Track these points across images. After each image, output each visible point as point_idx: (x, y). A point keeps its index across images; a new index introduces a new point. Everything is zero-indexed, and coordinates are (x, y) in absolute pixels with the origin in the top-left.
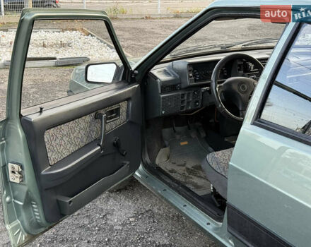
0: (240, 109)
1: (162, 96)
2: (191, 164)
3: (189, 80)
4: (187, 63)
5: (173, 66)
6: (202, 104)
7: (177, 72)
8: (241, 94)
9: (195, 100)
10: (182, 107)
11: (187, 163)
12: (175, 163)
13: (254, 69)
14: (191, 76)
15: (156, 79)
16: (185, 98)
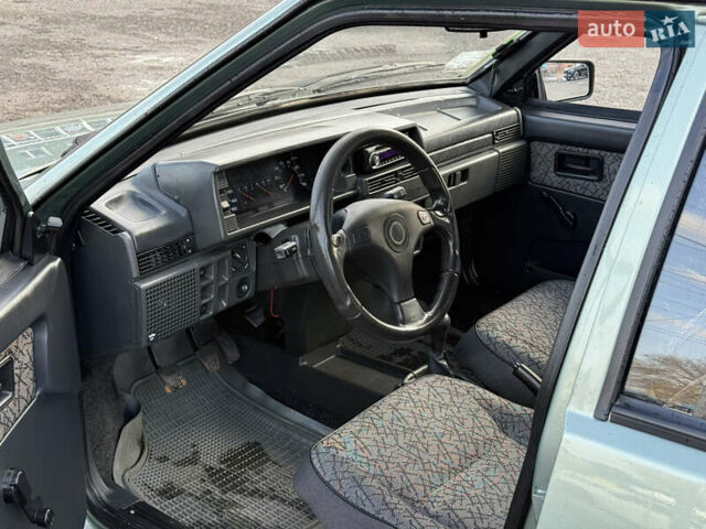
0: (396, 299)
1: (144, 285)
2: (213, 449)
3: (223, 222)
4: (213, 169)
5: (156, 176)
6: (256, 285)
7: (176, 197)
8: (394, 255)
9: (238, 278)
10: (205, 305)
11: (202, 448)
12: (166, 459)
13: (382, 161)
14: (225, 210)
15: (114, 232)
16: (212, 277)
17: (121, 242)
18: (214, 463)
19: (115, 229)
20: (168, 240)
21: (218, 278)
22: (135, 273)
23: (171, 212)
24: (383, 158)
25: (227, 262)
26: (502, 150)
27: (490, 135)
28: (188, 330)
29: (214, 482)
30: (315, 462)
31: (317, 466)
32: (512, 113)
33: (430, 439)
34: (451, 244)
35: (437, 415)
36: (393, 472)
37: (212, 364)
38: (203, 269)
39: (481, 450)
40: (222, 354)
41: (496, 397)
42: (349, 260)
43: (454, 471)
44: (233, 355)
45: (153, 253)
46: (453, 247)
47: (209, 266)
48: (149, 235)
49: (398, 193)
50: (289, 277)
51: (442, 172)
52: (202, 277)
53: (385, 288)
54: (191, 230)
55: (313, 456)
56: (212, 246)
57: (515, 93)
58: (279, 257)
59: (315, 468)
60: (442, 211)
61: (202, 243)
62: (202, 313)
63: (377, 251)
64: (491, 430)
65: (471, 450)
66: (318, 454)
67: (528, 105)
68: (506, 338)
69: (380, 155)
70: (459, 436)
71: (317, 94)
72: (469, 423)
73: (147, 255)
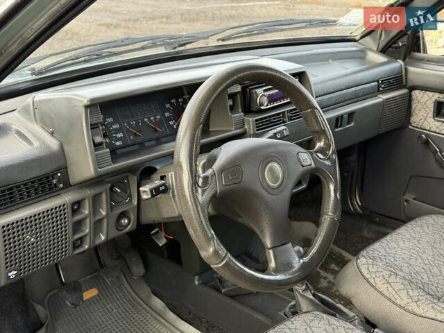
0: (269, 245)
5: (35, 109)
7: (51, 130)
9: (118, 211)
10: (80, 239)
13: (270, 102)
14: (99, 144)
16: (87, 212)
21: (94, 212)
23: (43, 146)
24: (272, 99)
25: (104, 195)
27: (376, 83)
32: (396, 65)
38: (78, 203)
44: (138, 270)
46: (332, 192)
47: (83, 200)
49: (281, 132)
51: (326, 116)
53: (258, 231)
54: (63, 164)
57: (400, 47)
60: (324, 154)
61: (76, 178)
62: (75, 247)
67: (412, 58)
69: (269, 96)
71: (221, 43)
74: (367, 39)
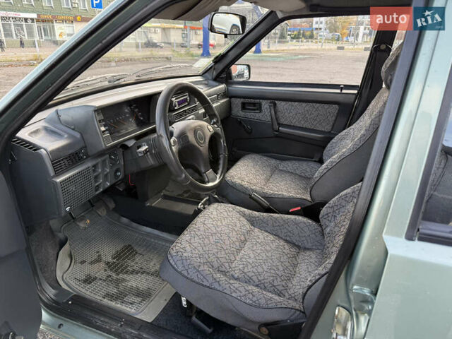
0: (203, 170)
1: (59, 180)
2: (108, 252)
3: (103, 138)
4: (93, 109)
5: (59, 116)
6: (125, 172)
7: (73, 127)
8: (201, 148)
9: (115, 169)
10: (97, 186)
11: (102, 253)
12: (84, 262)
13: (179, 105)
14: (104, 132)
15: (35, 150)
16: (100, 170)
17: (40, 156)
18: (110, 260)
19: (35, 148)
20: (71, 152)
21: (103, 170)
22: (52, 173)
23: (70, 136)
24: (180, 103)
25: (107, 161)
26: (222, 101)
27: (216, 96)
28: (89, 201)
29: (111, 270)
30: (171, 261)
31: (173, 264)
32: (223, 86)
33: (224, 237)
34: (222, 141)
35: (224, 223)
36: (212, 259)
37: (102, 212)
38: (95, 166)
39: (247, 237)
40: (107, 207)
41: (246, 210)
42: (180, 152)
43: (239, 251)
44: (112, 205)
45: (62, 160)
46: (223, 142)
47: (97, 164)
48: (58, 150)
50: (143, 165)
51: (215, 106)
52: (94, 171)
54: (84, 145)
55: (170, 258)
56: (98, 153)
57: (223, 78)
58: (140, 155)
59: (171, 265)
60: (216, 125)
61: (92, 151)
62: (96, 191)
63: (193, 146)
64: (248, 226)
65: (243, 238)
66: (172, 257)
67: (229, 83)
68: (240, 181)
69: (178, 102)
70: (236, 232)
72: (238, 225)
73: (59, 161)
74: (207, 74)
